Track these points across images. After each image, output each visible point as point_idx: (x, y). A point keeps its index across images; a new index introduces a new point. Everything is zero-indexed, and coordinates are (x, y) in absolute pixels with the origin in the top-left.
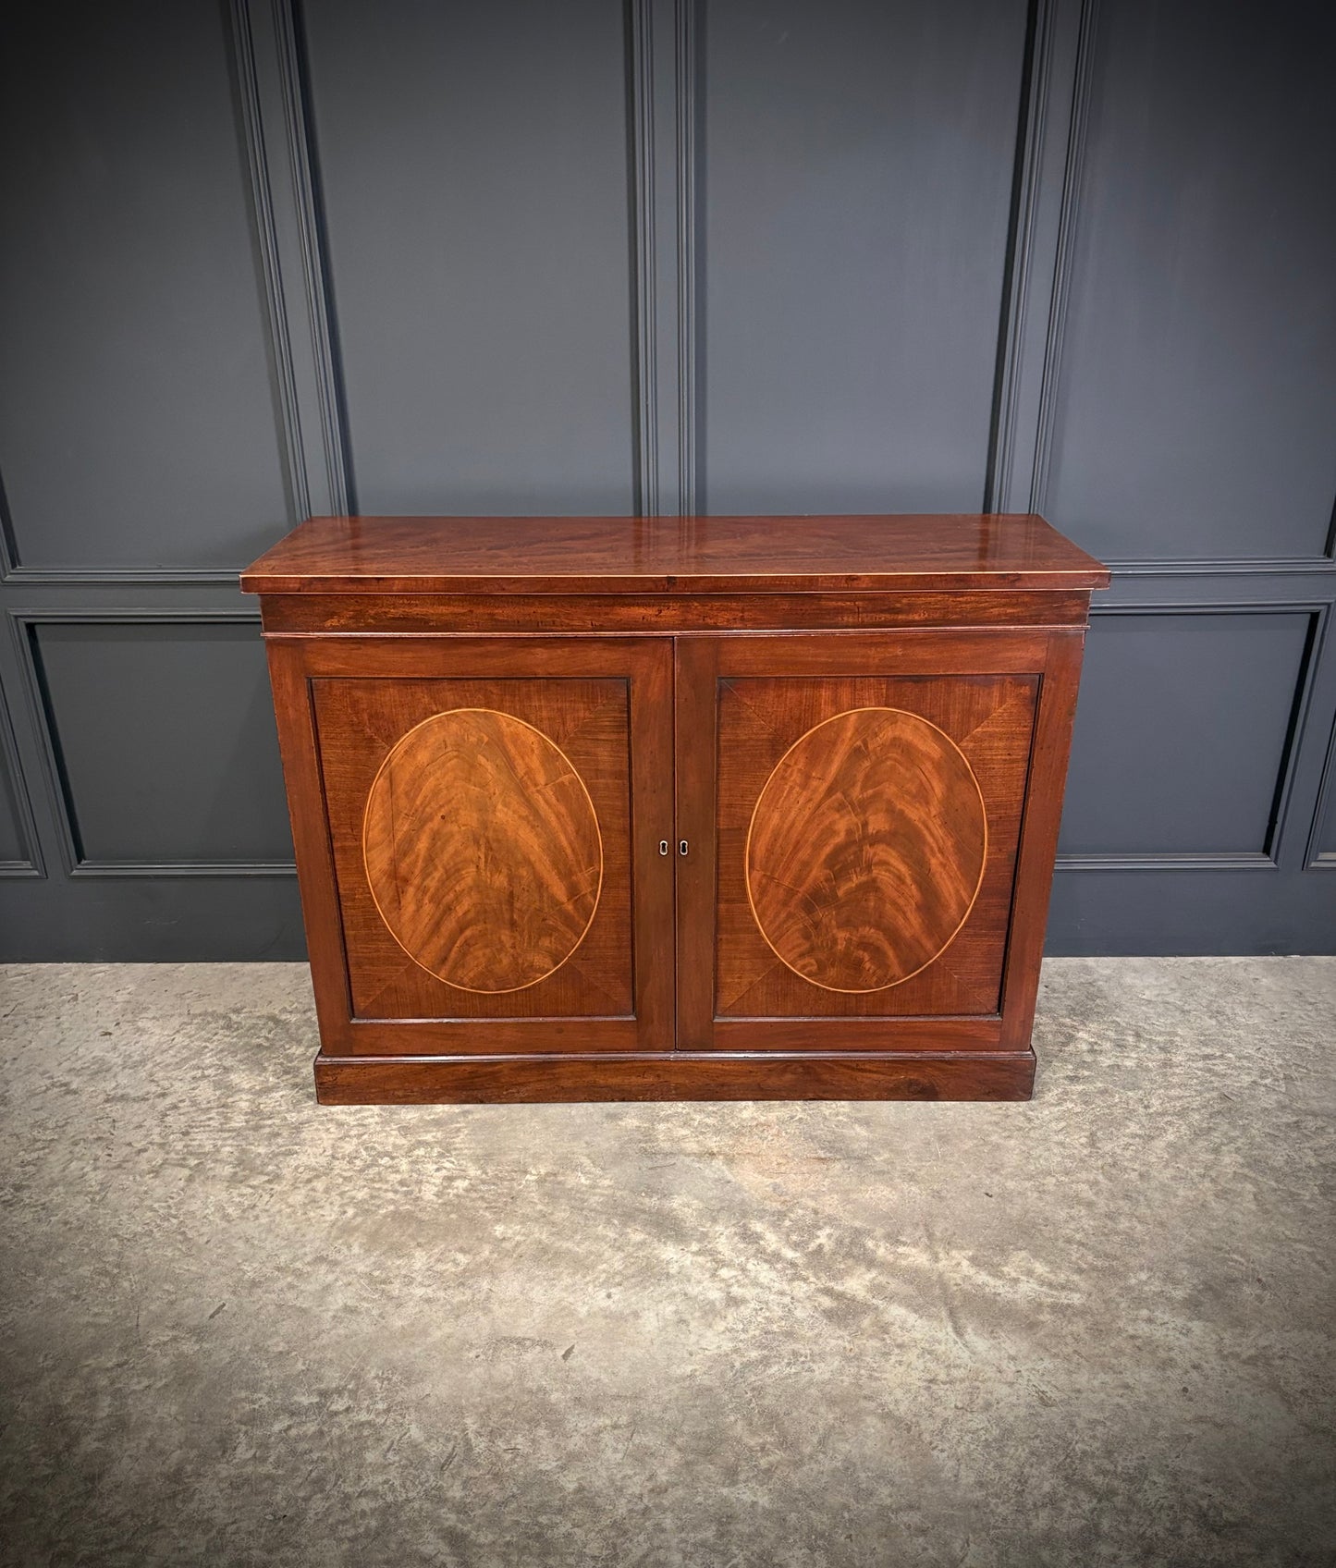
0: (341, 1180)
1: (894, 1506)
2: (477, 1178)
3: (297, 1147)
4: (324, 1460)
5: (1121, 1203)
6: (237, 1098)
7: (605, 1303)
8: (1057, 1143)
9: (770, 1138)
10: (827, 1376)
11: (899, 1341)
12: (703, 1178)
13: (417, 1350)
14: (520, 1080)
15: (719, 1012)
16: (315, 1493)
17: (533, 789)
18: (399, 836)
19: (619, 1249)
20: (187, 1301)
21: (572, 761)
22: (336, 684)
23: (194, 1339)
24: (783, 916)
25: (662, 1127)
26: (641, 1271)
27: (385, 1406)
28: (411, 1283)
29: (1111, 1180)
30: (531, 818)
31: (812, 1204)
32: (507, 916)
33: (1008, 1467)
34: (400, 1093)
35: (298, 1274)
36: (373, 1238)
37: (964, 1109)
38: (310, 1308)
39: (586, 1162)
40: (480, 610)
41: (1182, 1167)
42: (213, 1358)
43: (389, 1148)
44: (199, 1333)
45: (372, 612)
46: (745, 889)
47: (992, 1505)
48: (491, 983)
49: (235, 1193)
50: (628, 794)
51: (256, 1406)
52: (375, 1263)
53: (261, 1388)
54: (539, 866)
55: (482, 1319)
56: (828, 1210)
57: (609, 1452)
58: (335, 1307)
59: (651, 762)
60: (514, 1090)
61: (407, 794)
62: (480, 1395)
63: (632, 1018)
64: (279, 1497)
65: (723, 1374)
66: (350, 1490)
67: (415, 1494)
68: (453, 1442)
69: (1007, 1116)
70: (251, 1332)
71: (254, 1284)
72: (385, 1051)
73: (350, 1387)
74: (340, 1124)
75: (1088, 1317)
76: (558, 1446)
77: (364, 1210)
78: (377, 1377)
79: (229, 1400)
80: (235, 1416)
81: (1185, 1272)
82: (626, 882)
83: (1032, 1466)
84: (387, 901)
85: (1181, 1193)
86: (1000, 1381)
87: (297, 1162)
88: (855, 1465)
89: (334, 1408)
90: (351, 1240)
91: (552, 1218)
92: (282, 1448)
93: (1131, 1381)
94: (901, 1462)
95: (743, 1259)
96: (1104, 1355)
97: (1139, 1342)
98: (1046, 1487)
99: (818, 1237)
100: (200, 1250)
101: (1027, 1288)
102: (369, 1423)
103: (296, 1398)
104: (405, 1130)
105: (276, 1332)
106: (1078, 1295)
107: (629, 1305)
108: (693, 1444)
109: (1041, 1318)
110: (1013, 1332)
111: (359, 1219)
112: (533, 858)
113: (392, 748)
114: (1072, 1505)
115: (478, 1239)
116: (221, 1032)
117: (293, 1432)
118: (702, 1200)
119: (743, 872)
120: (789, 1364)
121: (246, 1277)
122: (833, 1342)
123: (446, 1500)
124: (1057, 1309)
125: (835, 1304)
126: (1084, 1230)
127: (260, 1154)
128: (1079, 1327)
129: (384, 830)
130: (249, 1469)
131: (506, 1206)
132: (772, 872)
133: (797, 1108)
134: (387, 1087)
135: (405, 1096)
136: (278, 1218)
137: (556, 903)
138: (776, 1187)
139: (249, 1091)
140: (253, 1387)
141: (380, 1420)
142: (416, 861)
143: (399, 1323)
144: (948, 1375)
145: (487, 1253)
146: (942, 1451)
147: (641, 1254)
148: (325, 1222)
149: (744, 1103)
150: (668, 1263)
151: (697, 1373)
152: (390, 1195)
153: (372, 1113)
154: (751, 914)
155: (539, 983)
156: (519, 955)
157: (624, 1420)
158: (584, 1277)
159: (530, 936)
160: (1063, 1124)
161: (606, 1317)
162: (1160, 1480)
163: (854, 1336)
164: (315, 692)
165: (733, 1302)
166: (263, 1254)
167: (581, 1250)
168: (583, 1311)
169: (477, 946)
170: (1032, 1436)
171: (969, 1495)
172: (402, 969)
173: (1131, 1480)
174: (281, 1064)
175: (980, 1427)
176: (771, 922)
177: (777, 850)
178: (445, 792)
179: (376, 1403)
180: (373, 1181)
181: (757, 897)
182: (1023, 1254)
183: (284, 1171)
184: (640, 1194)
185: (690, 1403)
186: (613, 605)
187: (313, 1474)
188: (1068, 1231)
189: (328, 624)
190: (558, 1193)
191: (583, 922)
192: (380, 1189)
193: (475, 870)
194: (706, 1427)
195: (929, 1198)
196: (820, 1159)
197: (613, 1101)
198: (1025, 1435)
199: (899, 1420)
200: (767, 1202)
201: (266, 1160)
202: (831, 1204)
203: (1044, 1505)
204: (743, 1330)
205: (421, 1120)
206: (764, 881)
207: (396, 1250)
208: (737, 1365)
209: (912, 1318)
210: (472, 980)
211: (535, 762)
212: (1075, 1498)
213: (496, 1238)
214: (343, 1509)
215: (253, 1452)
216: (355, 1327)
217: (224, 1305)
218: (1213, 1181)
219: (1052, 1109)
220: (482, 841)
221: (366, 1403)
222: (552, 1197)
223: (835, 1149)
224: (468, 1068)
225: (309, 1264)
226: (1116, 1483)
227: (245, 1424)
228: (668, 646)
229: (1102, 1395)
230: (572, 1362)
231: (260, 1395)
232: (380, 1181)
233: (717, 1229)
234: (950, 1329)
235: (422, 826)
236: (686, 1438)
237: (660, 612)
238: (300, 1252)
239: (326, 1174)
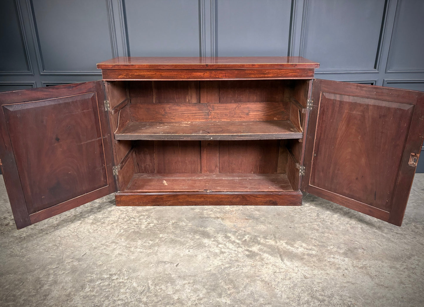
0: (120, 224)
1: (264, 303)
2: (156, 223)
3: (109, 216)
4: (109, 291)
5: (326, 230)
7: (188, 253)
8: (308, 215)
9: (233, 214)
10: (247, 271)
11: (266, 262)
12: (216, 223)
13: (137, 264)
14: (169, 200)
16: (106, 300)
19: (192, 240)
20: (76, 252)
23: (77, 261)
25: (205, 211)
26: (198, 245)
27: (127, 278)
28: (137, 248)
29: (323, 224)
31: (244, 229)
33: (295, 294)
34: (137, 203)
35: (107, 246)
36: (128, 237)
37: (284, 208)
38: (109, 254)
39: (185, 219)
41: (341, 221)
42: (82, 266)
43: (134, 216)
44: (79, 260)
47: (291, 304)
49: (92, 226)
51: (92, 278)
52: (127, 243)
53: (94, 273)
55: (155, 257)
56: (248, 231)
57: (187, 290)
58: (116, 254)
60: (167, 202)
62: (153, 275)
64: (96, 300)
65: (218, 270)
66: (115, 299)
67: (133, 300)
68: (145, 287)
69: (295, 209)
70: (93, 260)
71: (95, 248)
73: (118, 273)
74: (121, 211)
75: (317, 257)
76: (173, 288)
77: (126, 230)
78: (126, 271)
79: (85, 276)
80: (86, 280)
81: (343, 246)
83: (302, 293)
85: (341, 227)
86: (293, 272)
87: (109, 219)
88: (254, 293)
89: (113, 278)
90: (122, 237)
91: (175, 233)
92: (98, 288)
93: (329, 273)
94: (266, 292)
95: (225, 242)
96: (321, 266)
97: (331, 263)
98: (306, 299)
99: (245, 237)
100: (82, 240)
101: (301, 250)
102: (122, 282)
103: (103, 276)
104: (138, 212)
105: (100, 260)
106: (314, 252)
107: (194, 253)
108: (210, 287)
109: (304, 257)
110: (297, 260)
111: (124, 233)
114: (313, 304)
115: (155, 237)
117: (102, 284)
118: (215, 229)
120: (236, 268)
121: (93, 246)
122: (249, 263)
123: (142, 301)
124: (308, 255)
125: (249, 253)
126: (316, 236)
127: (100, 217)
128: (315, 259)
130: (88, 294)
131: (163, 230)
133: (241, 207)
134: (134, 202)
135: (139, 204)
136: (103, 232)
138: (234, 226)
140: (92, 273)
141: (125, 281)
143: (133, 258)
144: (279, 271)
145: (157, 241)
146: (277, 290)
147: (198, 241)
148: (115, 233)
149: (227, 206)
150: (205, 243)
151: (212, 270)
152: (133, 227)
153: (130, 208)
157: (192, 281)
158: (183, 247)
160: (310, 211)
161: (188, 256)
162: (337, 297)
163: (254, 261)
165: (222, 253)
166: (98, 241)
167: (182, 240)
168: (182, 255)
170: (302, 286)
171: (285, 301)
173: (329, 297)
175: (288, 284)
179: (125, 277)
180: (129, 224)
182: (300, 242)
183: (106, 221)
184: (198, 227)
185: (210, 277)
187: (106, 295)
188: (311, 236)
190: (177, 227)
192: (130, 226)
194: (213, 283)
195: (275, 228)
196: (246, 219)
197: (193, 205)
198: (300, 286)
199: (266, 282)
200: (232, 229)
201: (101, 219)
202: (249, 229)
203: (305, 303)
204: (224, 260)
205: (143, 210)
207: (134, 240)
208: (223, 268)
209: (270, 257)
212: (314, 302)
213: (160, 237)
214: (113, 303)
215: (90, 289)
216: (120, 258)
217: (86, 253)
218: (350, 224)
219: (307, 208)
221: (122, 277)
222: (176, 228)
223: (251, 217)
224: (155, 196)
225: (110, 243)
226: (325, 298)
227: (89, 282)
229: (321, 276)
230: (179, 267)
231: (93, 275)
232: (131, 224)
233: (218, 235)
234: (280, 259)
236: (208, 286)
237: (204, 74)
238: (108, 240)
239: (117, 222)
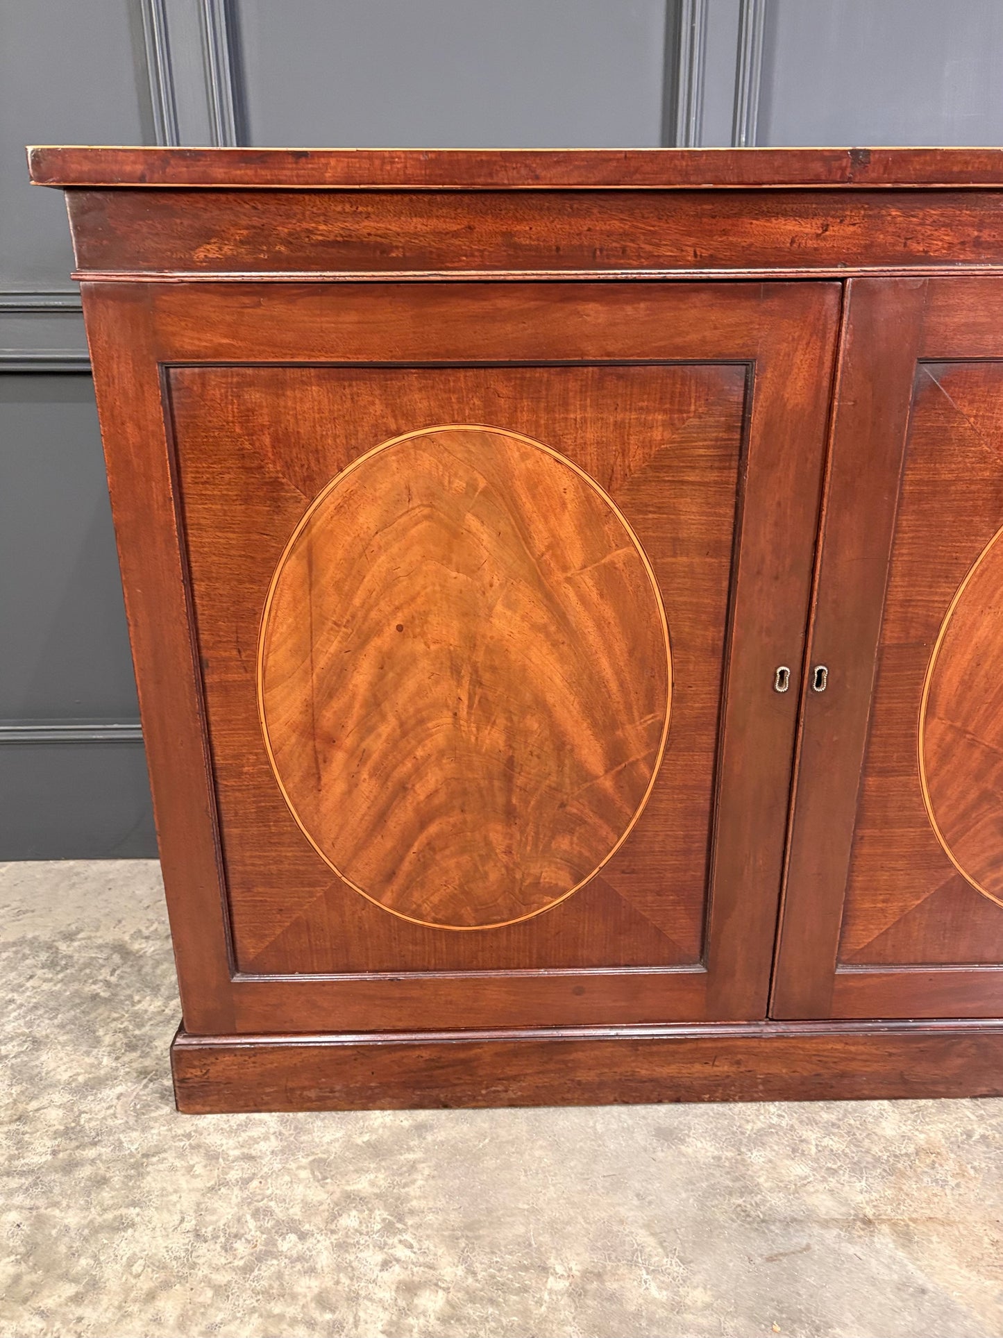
0: (210, 1294)
2: (458, 1285)
3: (133, 1211)
6: (44, 1101)
9: (952, 1181)
14: (510, 1071)
15: (844, 958)
17: (559, 576)
18: (322, 661)
21: (632, 524)
22: (214, 376)
24: (973, 795)
25: (758, 1157)
30: (553, 628)
32: (500, 800)
34: (312, 1094)
39: (643, 1237)
40: (487, 225)
43: (296, 1212)
45: (283, 231)
46: (914, 753)
48: (467, 912)
50: (725, 584)
54: (560, 713)
59: (776, 524)
60: (500, 1088)
61: (338, 585)
63: (698, 969)
72: (288, 1027)
74: (213, 1157)
82: (708, 739)
84: (297, 777)
87: (133, 1249)
104: (323, 1168)
112: (551, 698)
113: (313, 499)
116: (39, 972)
119: (914, 723)
127: (67, 1229)
129: (295, 651)
132: (966, 721)
134: (290, 1085)
135: (320, 1099)
137: (584, 775)
139: (69, 1087)
142: (350, 707)
154: (919, 794)
155: (548, 913)
156: (517, 865)
159: (537, 833)
164: (175, 394)
169: (447, 852)
172: (319, 891)
174: (125, 1031)
176: (951, 808)
177: (980, 682)
178: (405, 582)
180: (267, 1294)
181: (933, 764)
183: (108, 1272)
186: (739, 215)
189: (200, 254)
191: (629, 811)
192: (281, 1317)
193: (450, 720)
197: (660, 1102)
205: (349, 1144)
206: (949, 737)
210: (435, 908)
211: (567, 527)
220: (466, 671)
224: (426, 1054)
228: (831, 299)
235: (365, 641)
237: (825, 228)
239: (183, 1279)
